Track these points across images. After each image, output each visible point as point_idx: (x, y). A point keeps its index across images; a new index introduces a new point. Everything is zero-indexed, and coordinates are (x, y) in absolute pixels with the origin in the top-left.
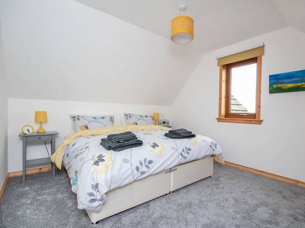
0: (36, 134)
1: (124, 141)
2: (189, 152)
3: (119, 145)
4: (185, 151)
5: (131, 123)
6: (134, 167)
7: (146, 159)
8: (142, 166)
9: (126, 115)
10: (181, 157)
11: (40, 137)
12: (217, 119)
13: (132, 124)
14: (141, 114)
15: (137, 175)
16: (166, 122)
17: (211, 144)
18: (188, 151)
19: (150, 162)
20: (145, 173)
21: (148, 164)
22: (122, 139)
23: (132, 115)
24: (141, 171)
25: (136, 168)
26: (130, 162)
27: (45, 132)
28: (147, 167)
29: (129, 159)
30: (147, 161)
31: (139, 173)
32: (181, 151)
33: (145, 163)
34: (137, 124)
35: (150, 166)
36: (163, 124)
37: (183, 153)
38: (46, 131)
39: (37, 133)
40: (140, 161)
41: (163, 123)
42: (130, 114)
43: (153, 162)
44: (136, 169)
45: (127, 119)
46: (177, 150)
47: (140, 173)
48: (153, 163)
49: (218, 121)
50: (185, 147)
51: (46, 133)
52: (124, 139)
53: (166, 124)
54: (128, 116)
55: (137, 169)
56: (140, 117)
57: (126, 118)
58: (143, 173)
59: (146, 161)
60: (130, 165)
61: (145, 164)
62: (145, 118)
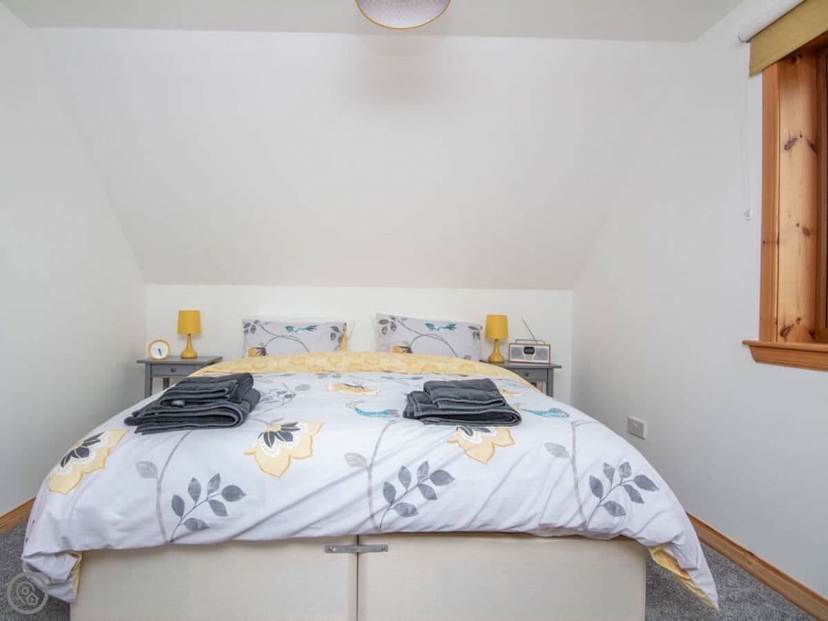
0: (179, 360)
1: (186, 403)
2: (437, 489)
3: (160, 413)
4: (414, 480)
5: (392, 347)
6: (166, 499)
7: (217, 479)
8: (196, 498)
9: (382, 322)
10: (380, 501)
11: (173, 367)
12: (753, 346)
13: (396, 350)
14: (431, 318)
15: (174, 527)
16: (535, 347)
17: (600, 476)
18: (429, 483)
19: (233, 493)
20: (204, 527)
21: (220, 499)
22: (183, 396)
23: (399, 321)
24: (189, 517)
25: (173, 503)
26: (158, 476)
27: (196, 357)
28: (218, 508)
29: (160, 465)
30: (223, 485)
31: (183, 522)
32: (392, 477)
33: (210, 492)
34: (409, 351)
35: (229, 506)
36: (524, 355)
37: (400, 488)
38: (199, 354)
39: (182, 358)
40: (194, 480)
41: (526, 353)
42: (393, 318)
43: (244, 495)
44: (173, 507)
45: (384, 333)
46: (370, 468)
47: (185, 524)
48: (243, 499)
49: (758, 359)
50: (420, 462)
51: (198, 360)
52: (186, 396)
53: (535, 354)
54: (387, 324)
55: (178, 505)
56: (427, 328)
57: (383, 330)
58: (196, 526)
59: (217, 487)
60: (155, 487)
61: (211, 495)
62: (441, 330)
